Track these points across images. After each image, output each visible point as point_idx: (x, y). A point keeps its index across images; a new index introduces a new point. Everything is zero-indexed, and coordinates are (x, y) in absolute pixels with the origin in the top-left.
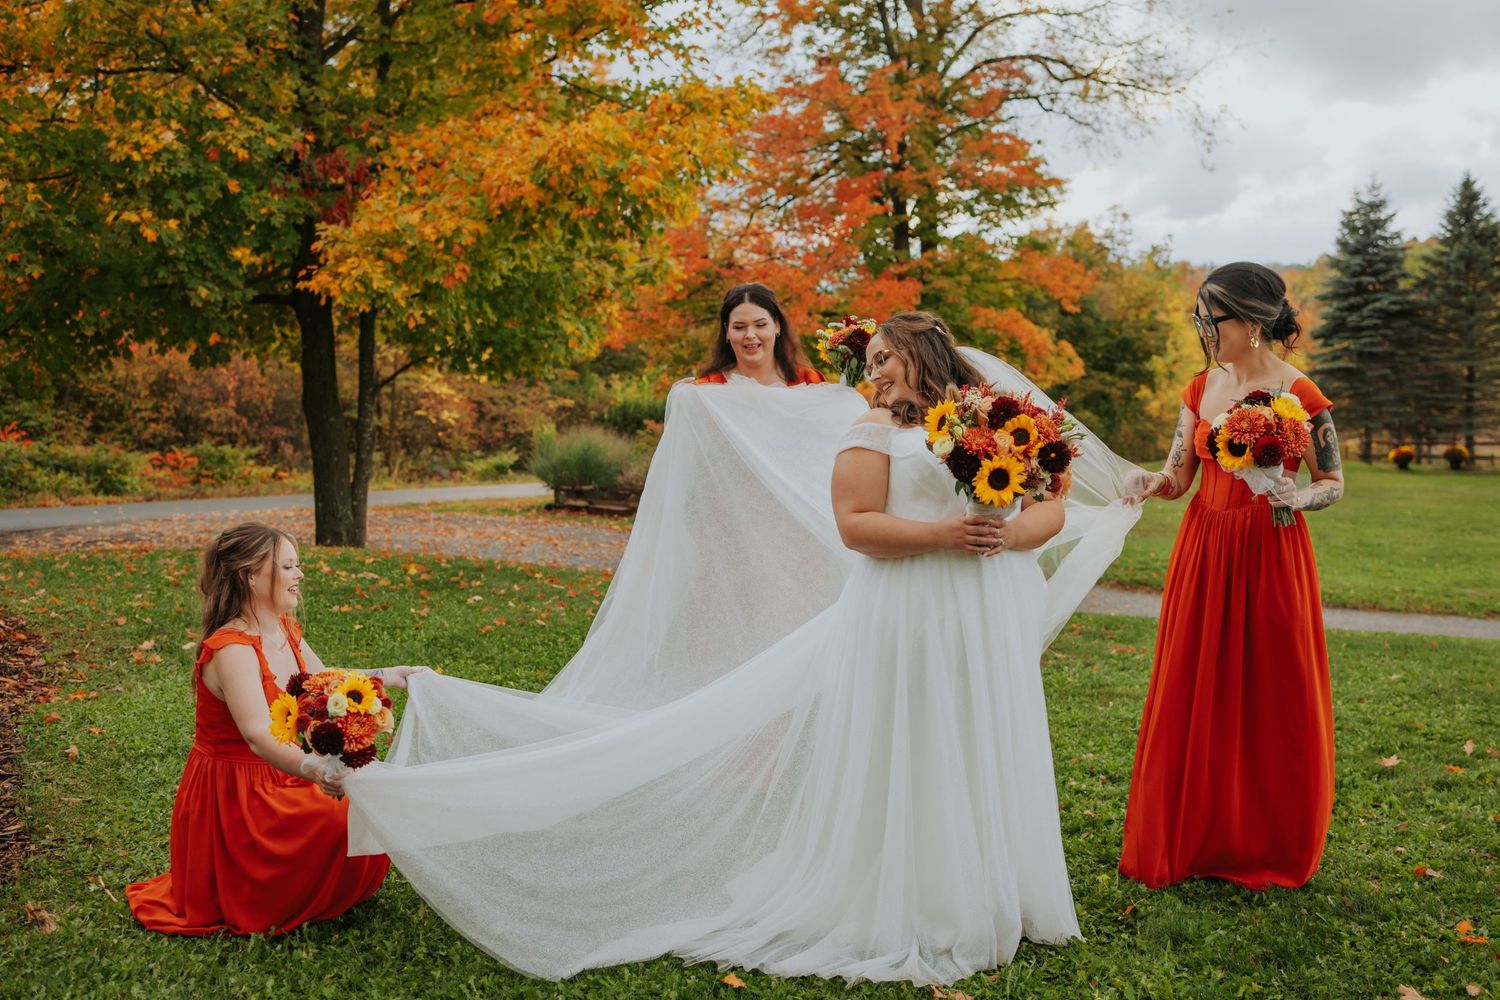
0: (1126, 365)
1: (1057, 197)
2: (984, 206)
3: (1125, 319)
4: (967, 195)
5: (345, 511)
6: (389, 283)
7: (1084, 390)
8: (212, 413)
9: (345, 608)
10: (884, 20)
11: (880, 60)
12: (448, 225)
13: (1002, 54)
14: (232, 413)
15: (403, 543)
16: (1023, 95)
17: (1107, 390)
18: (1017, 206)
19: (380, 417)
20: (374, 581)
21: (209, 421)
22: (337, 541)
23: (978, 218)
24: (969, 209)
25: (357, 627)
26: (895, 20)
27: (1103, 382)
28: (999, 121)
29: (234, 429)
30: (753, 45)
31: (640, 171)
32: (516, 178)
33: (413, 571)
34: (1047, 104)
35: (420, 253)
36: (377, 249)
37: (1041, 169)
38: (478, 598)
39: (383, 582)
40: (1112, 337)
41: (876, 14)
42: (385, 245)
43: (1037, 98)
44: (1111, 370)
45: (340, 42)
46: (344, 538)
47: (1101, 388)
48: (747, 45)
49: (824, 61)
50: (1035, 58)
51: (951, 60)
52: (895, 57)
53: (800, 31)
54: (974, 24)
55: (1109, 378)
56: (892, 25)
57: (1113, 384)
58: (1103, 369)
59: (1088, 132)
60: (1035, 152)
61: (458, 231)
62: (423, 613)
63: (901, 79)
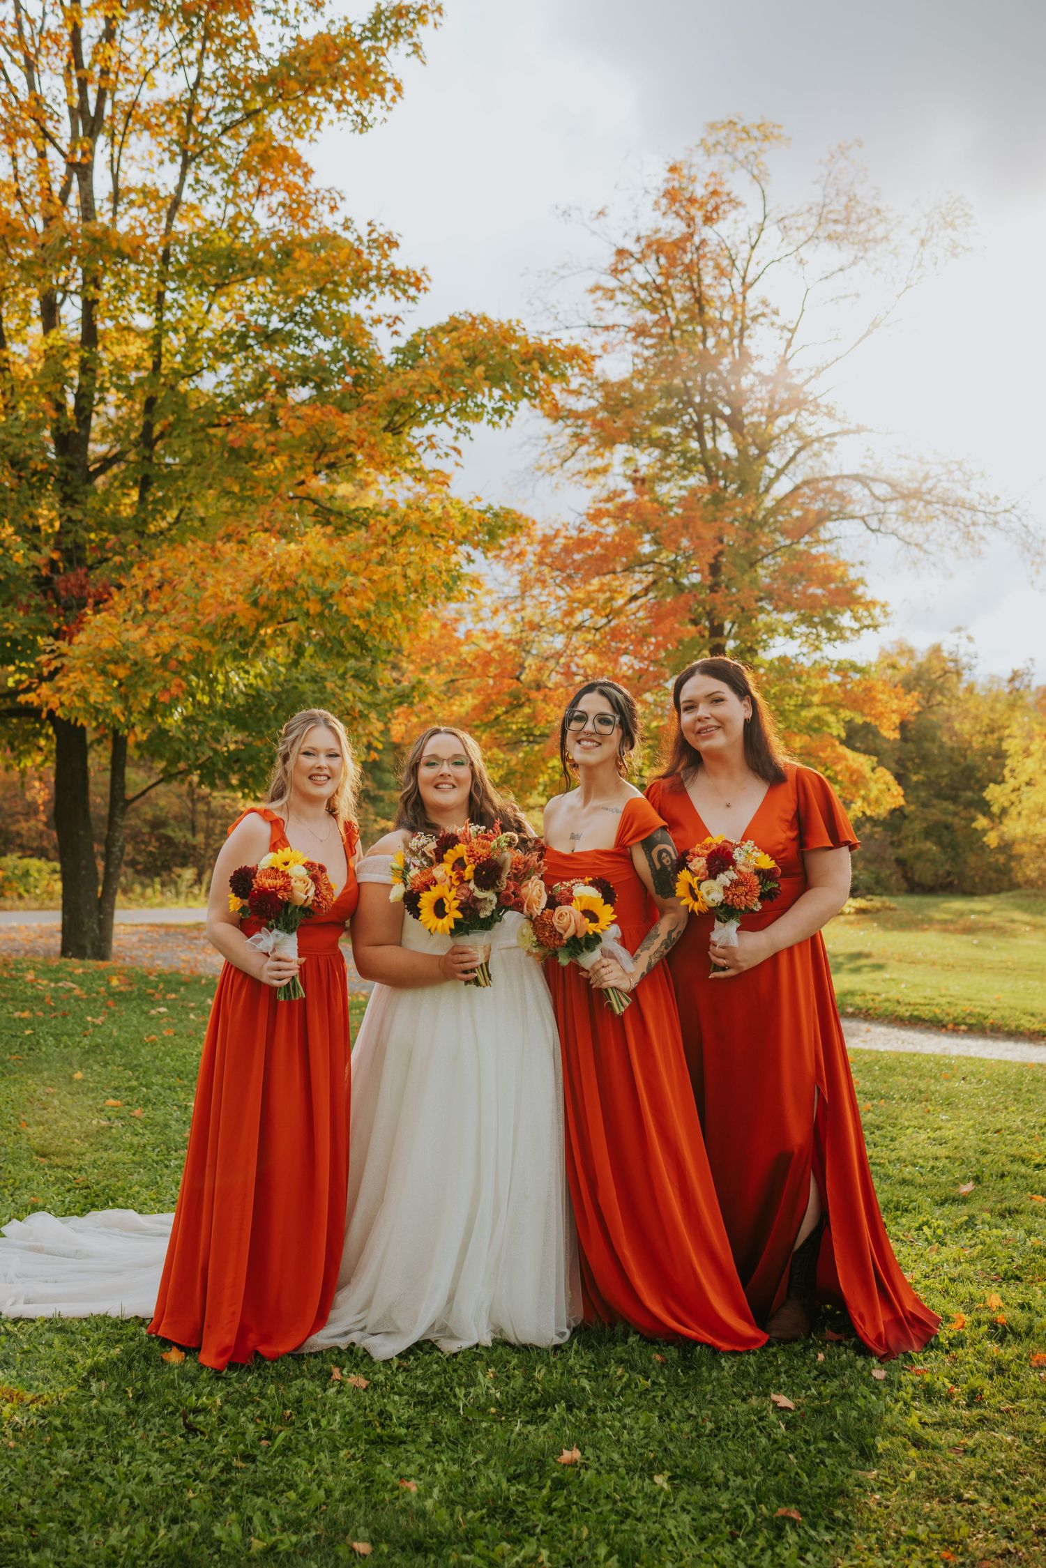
0: (969, 794)
1: (882, 620)
2: (803, 629)
3: (970, 747)
4: (788, 617)
5: (91, 924)
6: (109, 698)
7: (926, 820)
8: (23, 826)
9: (26, 1014)
10: (701, 440)
11: (696, 480)
12: (166, 639)
13: (831, 473)
14: (41, 826)
15: (165, 959)
16: (843, 516)
17: (950, 819)
18: (840, 629)
19: (194, 835)
20: (71, 990)
21: (19, 834)
22: (81, 954)
23: (798, 642)
24: (789, 633)
25: (28, 1032)
26: (714, 439)
27: (945, 812)
28: (818, 541)
29: (45, 843)
30: (573, 465)
31: (352, 592)
32: (228, 596)
33: (115, 982)
34: (874, 524)
35: (143, 669)
36: (101, 665)
37: (860, 591)
38: (163, 1010)
39: (77, 992)
40: (956, 764)
41: (695, 434)
42: (109, 662)
43: (862, 518)
44: (955, 799)
45: (107, 462)
46: (89, 951)
47: (943, 818)
48: (568, 464)
49: (639, 482)
50: (857, 478)
51: (772, 481)
52: (712, 477)
53: (622, 450)
54: (798, 443)
55: (951, 807)
56: (710, 445)
57: (955, 814)
58: (946, 798)
59: (915, 552)
60: (853, 574)
61: (177, 646)
62: (98, 1021)
63: (717, 499)
